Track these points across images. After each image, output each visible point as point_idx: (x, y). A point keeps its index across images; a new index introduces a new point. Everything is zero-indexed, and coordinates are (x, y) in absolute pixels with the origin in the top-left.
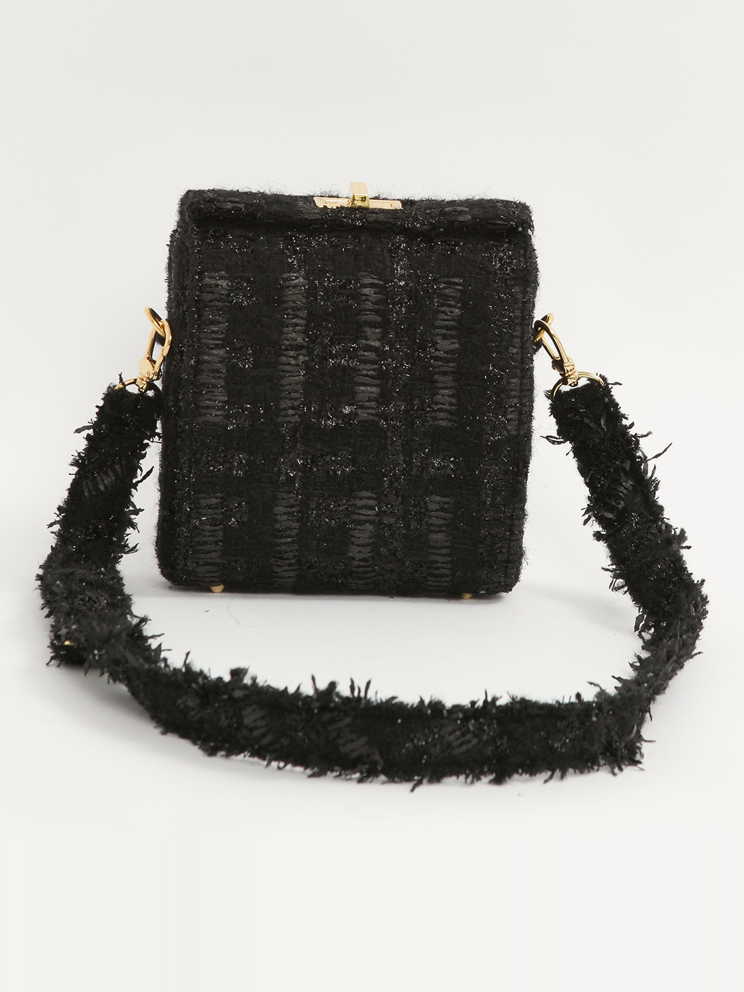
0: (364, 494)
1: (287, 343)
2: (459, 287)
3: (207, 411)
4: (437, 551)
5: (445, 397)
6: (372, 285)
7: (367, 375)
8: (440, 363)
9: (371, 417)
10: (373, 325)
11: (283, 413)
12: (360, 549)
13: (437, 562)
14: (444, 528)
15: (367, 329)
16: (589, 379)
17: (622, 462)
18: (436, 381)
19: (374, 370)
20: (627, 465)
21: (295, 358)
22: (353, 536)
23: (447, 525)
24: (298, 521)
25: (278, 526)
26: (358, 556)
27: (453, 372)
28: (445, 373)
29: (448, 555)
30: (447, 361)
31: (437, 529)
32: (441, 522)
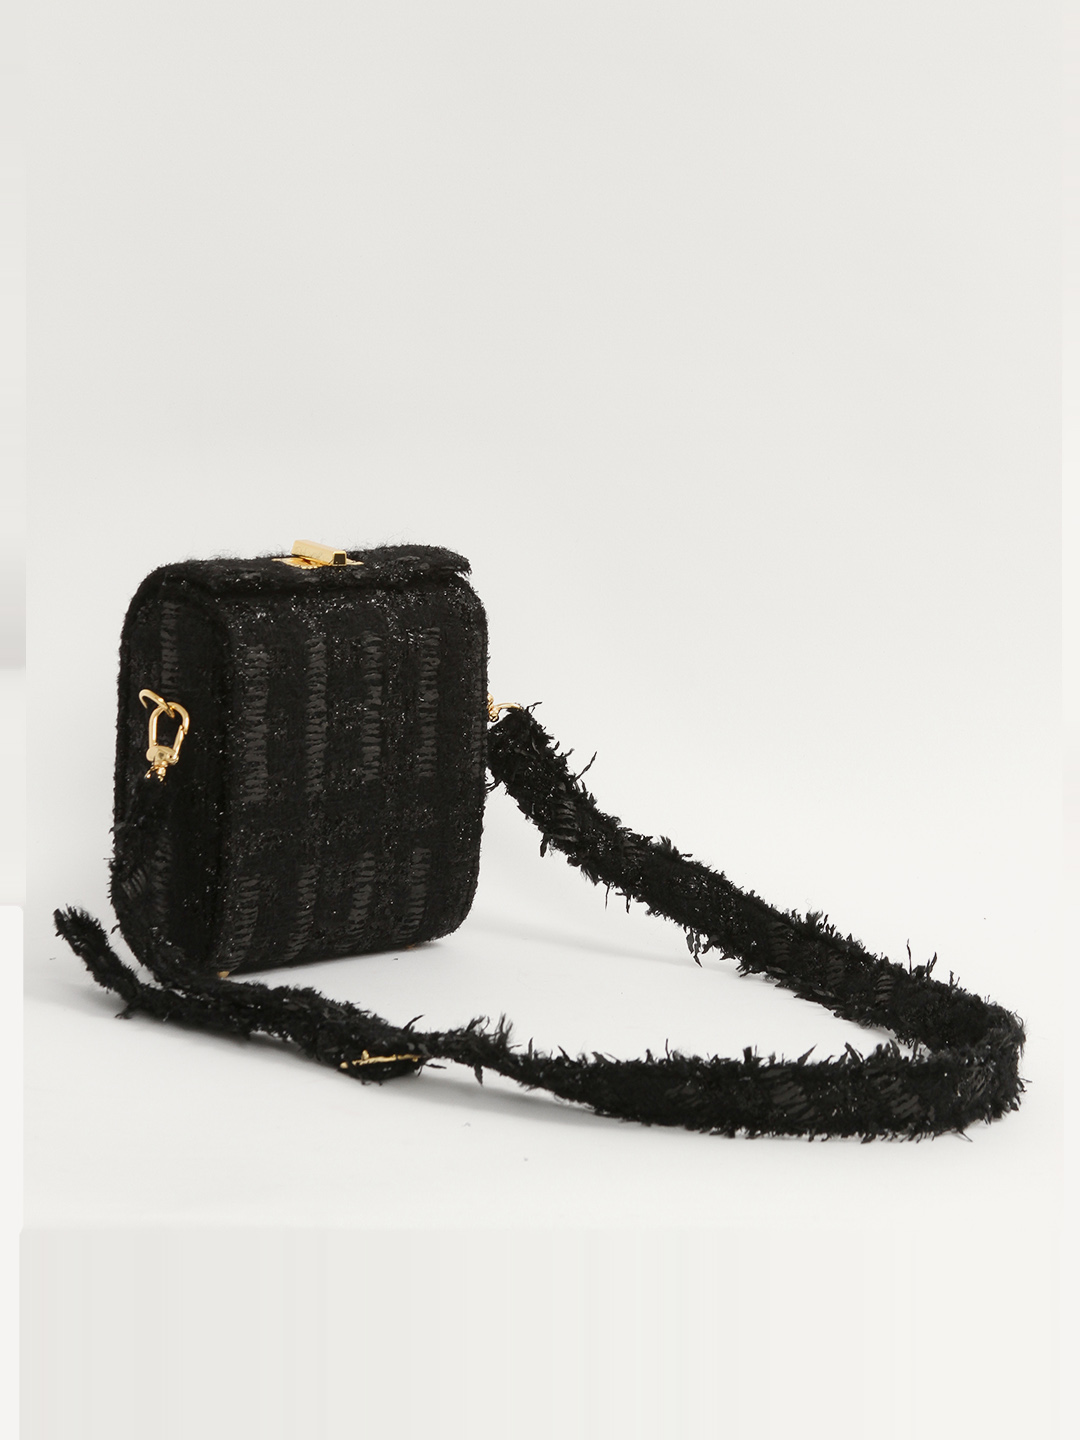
0: (367, 855)
1: (313, 710)
2: (438, 636)
3: (252, 791)
4: (416, 904)
5: (428, 748)
6: (373, 643)
7: (372, 735)
8: (426, 714)
9: (375, 777)
10: (374, 683)
11: (309, 783)
12: (359, 912)
13: (414, 914)
14: (424, 880)
15: (372, 687)
16: (509, 710)
17: (557, 786)
18: (422, 733)
19: (377, 729)
20: (563, 787)
21: (320, 725)
22: (355, 899)
23: (426, 876)
24: (316, 892)
25: (301, 899)
26: (358, 920)
27: (434, 722)
28: (428, 724)
29: (422, 906)
30: (429, 711)
31: (419, 881)
32: (422, 873)
